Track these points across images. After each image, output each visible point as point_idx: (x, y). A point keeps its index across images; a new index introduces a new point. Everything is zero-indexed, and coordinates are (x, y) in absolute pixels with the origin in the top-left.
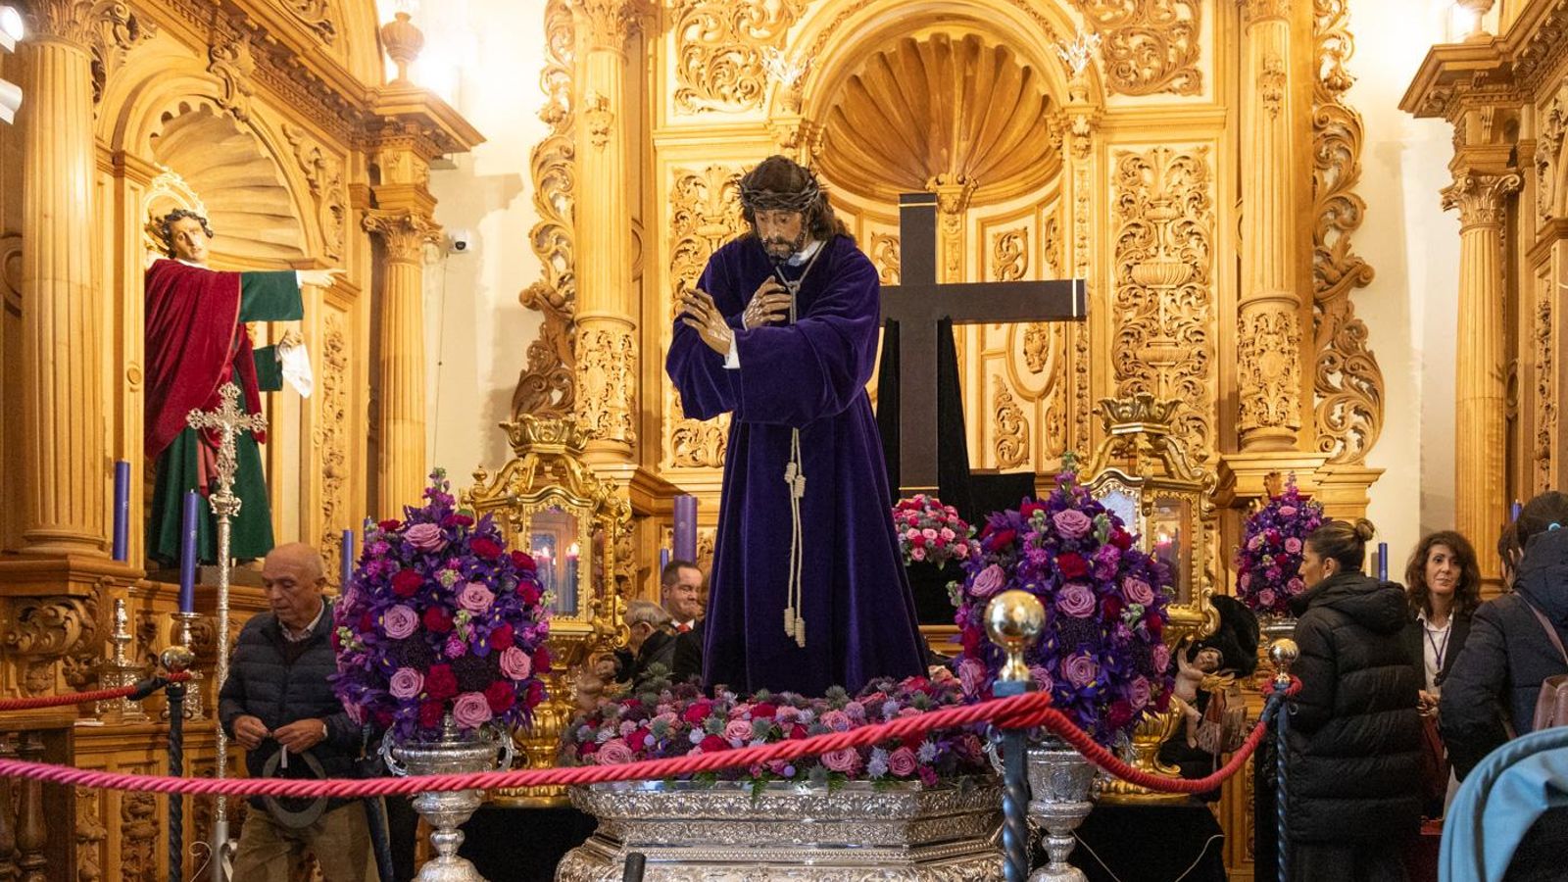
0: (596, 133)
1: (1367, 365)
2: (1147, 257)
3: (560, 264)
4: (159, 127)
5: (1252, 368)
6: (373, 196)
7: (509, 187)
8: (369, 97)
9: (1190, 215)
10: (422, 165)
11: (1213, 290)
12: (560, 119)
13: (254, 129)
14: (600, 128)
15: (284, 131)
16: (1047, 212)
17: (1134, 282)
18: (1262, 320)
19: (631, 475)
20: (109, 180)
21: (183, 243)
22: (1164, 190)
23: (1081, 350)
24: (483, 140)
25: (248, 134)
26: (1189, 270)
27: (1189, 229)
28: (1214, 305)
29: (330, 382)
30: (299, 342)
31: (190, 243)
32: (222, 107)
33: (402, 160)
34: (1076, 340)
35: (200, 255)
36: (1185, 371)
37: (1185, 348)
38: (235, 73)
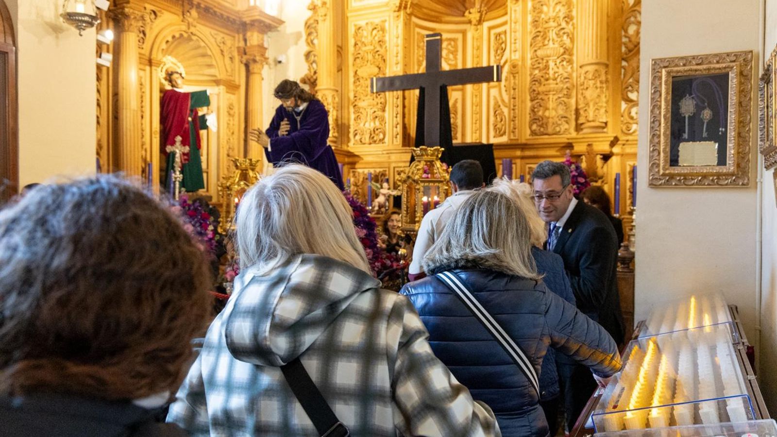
2: (544, 45)
3: (314, 65)
4: (164, 46)
6: (245, 50)
7: (298, 36)
8: (240, 15)
9: (564, 25)
10: (260, 36)
13: (200, 38)
15: (211, 34)
17: (537, 57)
20: (148, 68)
21: (174, 83)
22: (552, 14)
23: (514, 89)
24: (284, 22)
25: (197, 40)
26: (562, 50)
27: (563, 31)
32: (187, 33)
33: (254, 36)
34: (512, 85)
35: (180, 86)
36: (560, 96)
37: (561, 85)
38: (191, 20)
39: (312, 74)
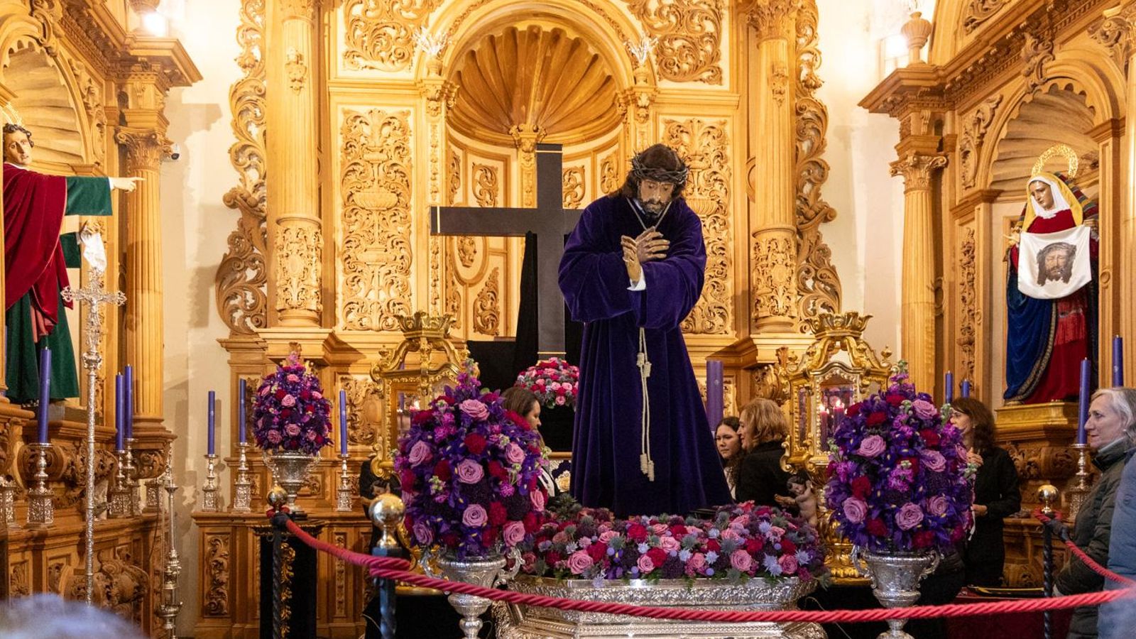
0: (294, 80)
1: (831, 276)
3: (253, 175)
4: (7, 60)
5: (766, 276)
6: (122, 117)
7: (212, 113)
8: (128, 41)
11: (730, 220)
12: (254, 66)
13: (57, 63)
14: (298, 77)
15: (70, 64)
18: (773, 243)
21: (15, 151)
24: (201, 78)
25: (54, 66)
28: (731, 230)
30: (97, 230)
31: (21, 152)
32: (40, 45)
33: (146, 91)
35: (28, 161)
38: (50, 19)
39: (250, 189)
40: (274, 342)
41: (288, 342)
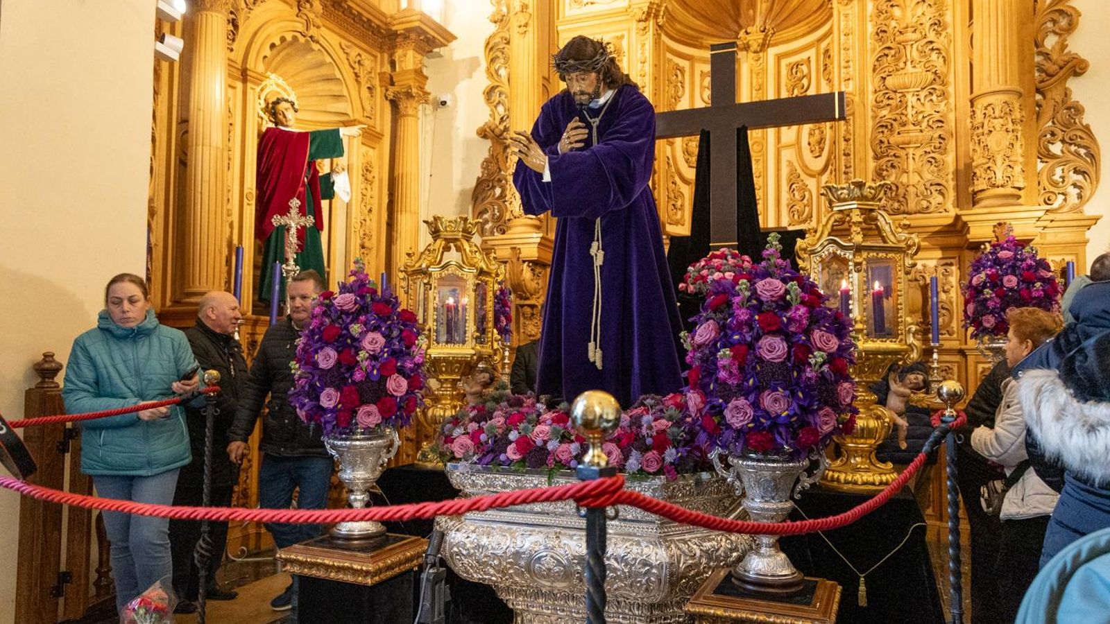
0: (521, 27)
2: (897, 70)
3: (501, 109)
4: (267, 52)
5: (982, 146)
6: (391, 78)
7: (473, 63)
8: (389, 20)
9: (931, 36)
10: (419, 57)
12: (502, 20)
13: (323, 47)
14: (523, 23)
15: (341, 46)
16: (823, 45)
17: (887, 88)
18: (990, 108)
19: (539, 240)
20: (239, 85)
21: (281, 117)
22: (910, 20)
23: (847, 140)
24: (455, 38)
25: (319, 50)
26: (930, 76)
27: (930, 47)
29: (364, 192)
30: (343, 169)
31: (285, 117)
32: (304, 36)
33: (408, 56)
34: (843, 133)
35: (290, 123)
36: (928, 150)
37: (928, 133)
38: (311, 16)
39: (497, 122)
40: (500, 247)
41: (509, 247)
